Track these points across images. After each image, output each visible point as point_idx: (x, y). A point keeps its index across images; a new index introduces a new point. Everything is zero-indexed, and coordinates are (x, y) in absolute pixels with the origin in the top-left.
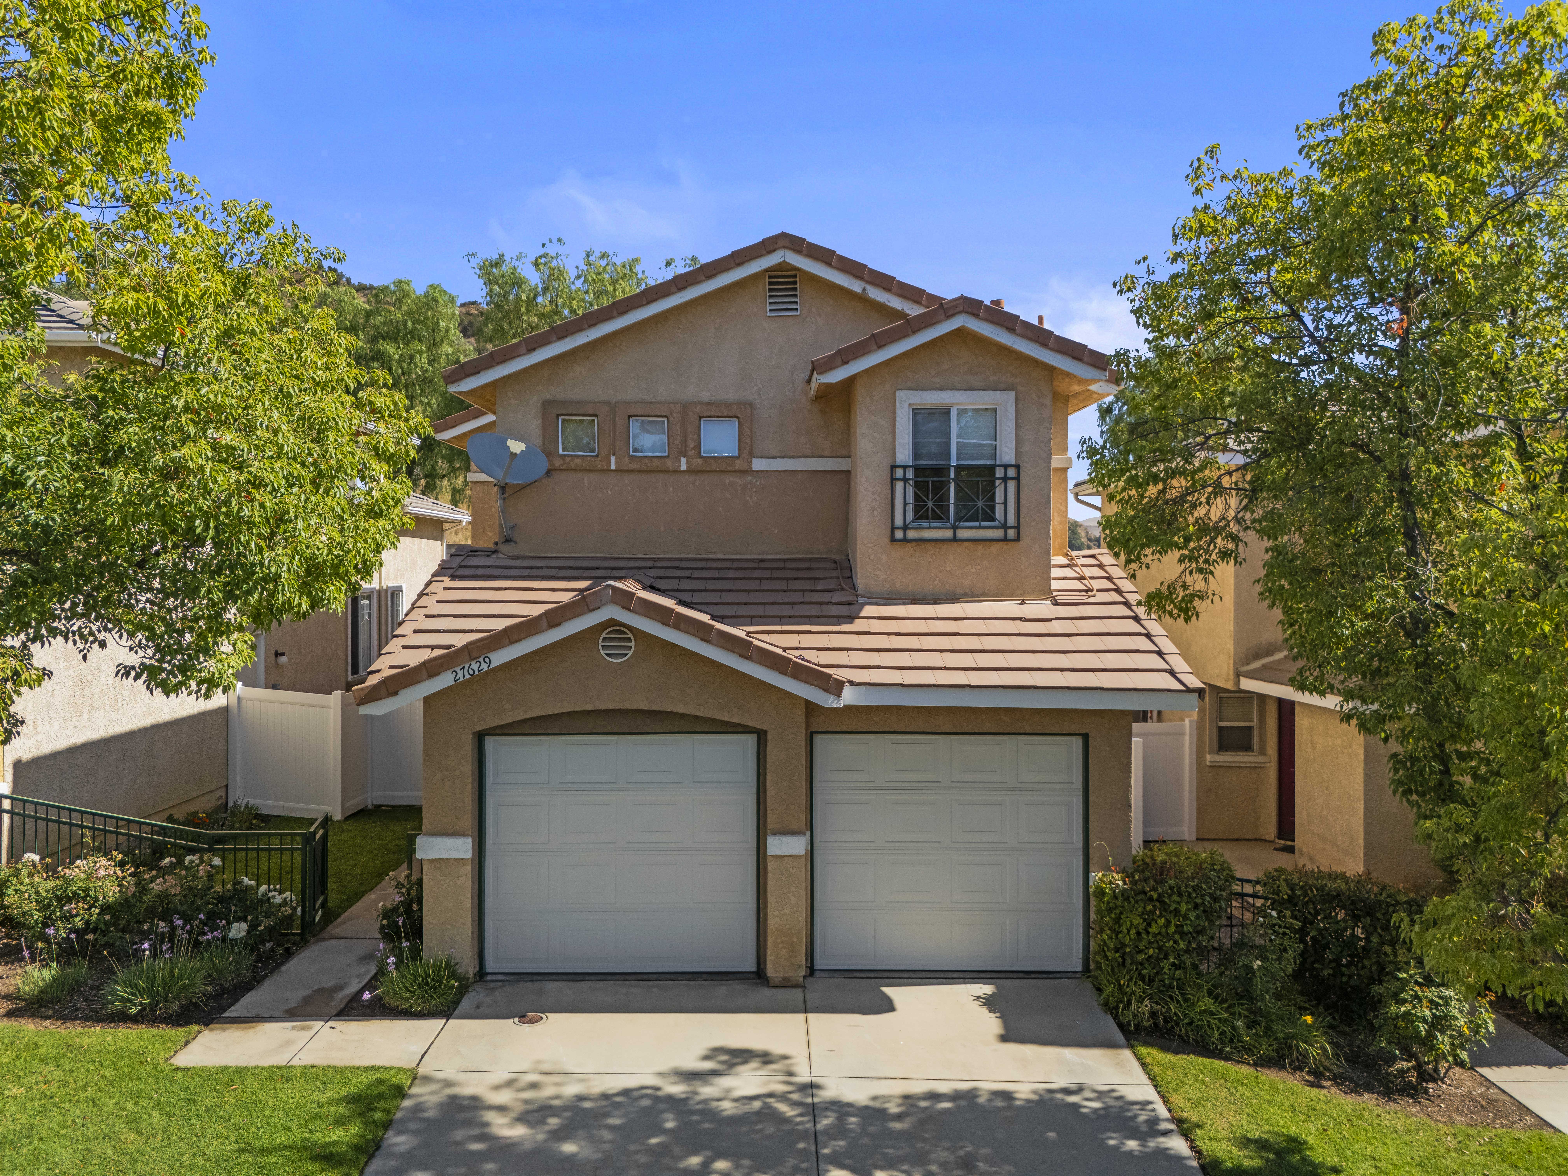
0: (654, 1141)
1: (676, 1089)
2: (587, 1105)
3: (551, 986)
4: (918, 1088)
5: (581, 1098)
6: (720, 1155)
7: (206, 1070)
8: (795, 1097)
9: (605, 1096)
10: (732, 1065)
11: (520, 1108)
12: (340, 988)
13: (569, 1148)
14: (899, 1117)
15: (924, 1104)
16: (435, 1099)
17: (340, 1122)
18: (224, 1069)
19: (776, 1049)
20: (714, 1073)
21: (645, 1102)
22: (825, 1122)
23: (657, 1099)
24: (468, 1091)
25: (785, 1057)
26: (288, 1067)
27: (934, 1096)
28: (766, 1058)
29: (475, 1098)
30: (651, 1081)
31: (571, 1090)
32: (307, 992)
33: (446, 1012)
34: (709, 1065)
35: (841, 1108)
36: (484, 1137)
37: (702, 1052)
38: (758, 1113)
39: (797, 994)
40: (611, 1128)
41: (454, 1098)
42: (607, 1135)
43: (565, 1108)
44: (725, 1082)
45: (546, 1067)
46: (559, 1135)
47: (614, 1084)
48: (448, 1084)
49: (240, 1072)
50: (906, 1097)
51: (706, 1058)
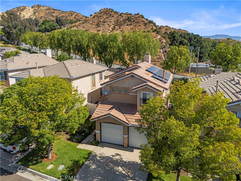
0: (108, 161)
1: (111, 157)
2: (104, 157)
3: (106, 144)
4: (130, 160)
5: (104, 156)
6: (112, 164)
7: (79, 148)
8: (120, 159)
9: (106, 157)
10: (117, 155)
11: (100, 156)
12: (90, 141)
13: (102, 161)
14: (127, 163)
15: (130, 162)
16: (94, 154)
17: (87, 155)
18: (80, 149)
19: (121, 154)
20: (115, 156)
21: (109, 158)
22: (121, 162)
23: (109, 157)
24: (96, 154)
25: (121, 155)
26: (84, 149)
27: (131, 162)
28: (120, 155)
29: (97, 155)
30: (110, 156)
31: (104, 155)
32: (88, 141)
33: (97, 146)
34: (115, 155)
35: (123, 161)
36: (96, 158)
37: (115, 153)
38: (116, 160)
39: (126, 148)
40: (105, 159)
41: (95, 154)
42: (105, 160)
43: (103, 157)
44: (115, 157)
45: (103, 153)
46: (101, 159)
47: (107, 155)
48: (95, 153)
49: (81, 149)
50: (129, 161)
51: (115, 154)
